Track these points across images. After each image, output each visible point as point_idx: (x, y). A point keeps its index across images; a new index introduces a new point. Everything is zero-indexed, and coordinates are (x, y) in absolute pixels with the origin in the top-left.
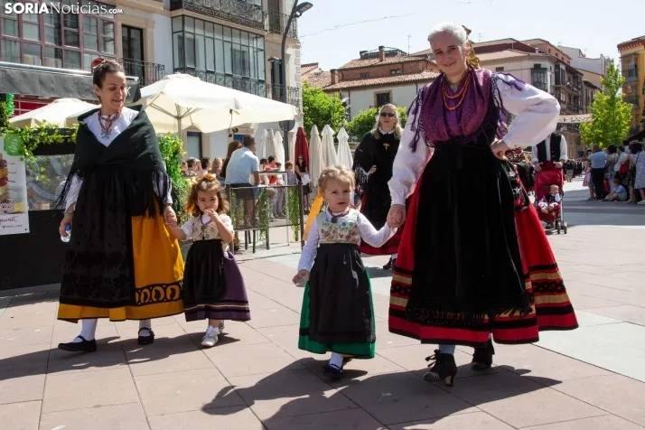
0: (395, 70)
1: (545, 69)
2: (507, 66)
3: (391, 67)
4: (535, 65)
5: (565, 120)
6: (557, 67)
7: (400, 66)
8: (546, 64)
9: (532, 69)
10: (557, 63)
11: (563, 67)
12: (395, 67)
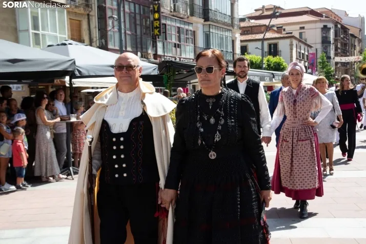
0: (247, 31)
1: (330, 28)
2: (306, 26)
3: (244, 29)
4: (324, 26)
5: (341, 60)
6: (336, 26)
7: (250, 29)
8: (330, 25)
9: (322, 28)
10: (336, 24)
11: (339, 26)
12: (247, 29)
